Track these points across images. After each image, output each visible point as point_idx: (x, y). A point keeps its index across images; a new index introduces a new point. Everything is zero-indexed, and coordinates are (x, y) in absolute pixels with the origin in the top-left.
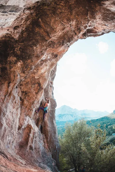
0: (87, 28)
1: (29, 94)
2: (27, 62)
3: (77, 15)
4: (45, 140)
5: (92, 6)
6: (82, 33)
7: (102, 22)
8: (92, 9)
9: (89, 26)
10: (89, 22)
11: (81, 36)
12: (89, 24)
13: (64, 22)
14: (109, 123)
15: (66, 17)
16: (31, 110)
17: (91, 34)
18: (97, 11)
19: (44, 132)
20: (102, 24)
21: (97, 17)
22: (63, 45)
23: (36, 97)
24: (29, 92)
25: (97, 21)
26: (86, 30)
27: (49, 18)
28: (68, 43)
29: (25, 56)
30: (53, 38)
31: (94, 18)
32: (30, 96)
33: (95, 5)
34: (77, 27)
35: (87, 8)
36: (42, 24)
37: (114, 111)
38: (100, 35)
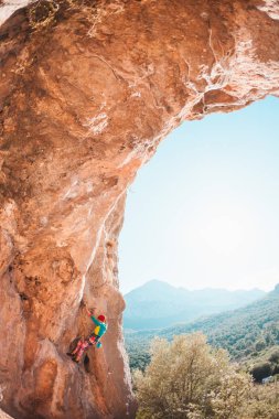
0: (207, 89)
1: (47, 285)
2: (26, 207)
3: (171, 43)
4: (98, 389)
5: (222, 9)
6: (190, 105)
7: (254, 66)
8: (224, 19)
9: (214, 82)
10: (211, 67)
11: (189, 113)
12: (214, 74)
13: (126, 72)
14: (266, 317)
15: (131, 50)
16: (53, 324)
17: (217, 105)
18: (239, 27)
19: (93, 370)
20: (251, 74)
21: (240, 48)
22: (131, 147)
23: (64, 294)
24: (46, 281)
25: (239, 64)
26: (202, 95)
27: (69, 63)
28: (147, 142)
29: (20, 190)
30: (95, 129)
31: (230, 51)
32: (49, 290)
33: (232, 8)
34: (175, 84)
35: (204, 14)
36: (50, 86)
37: (276, 288)
38: (239, 107)
